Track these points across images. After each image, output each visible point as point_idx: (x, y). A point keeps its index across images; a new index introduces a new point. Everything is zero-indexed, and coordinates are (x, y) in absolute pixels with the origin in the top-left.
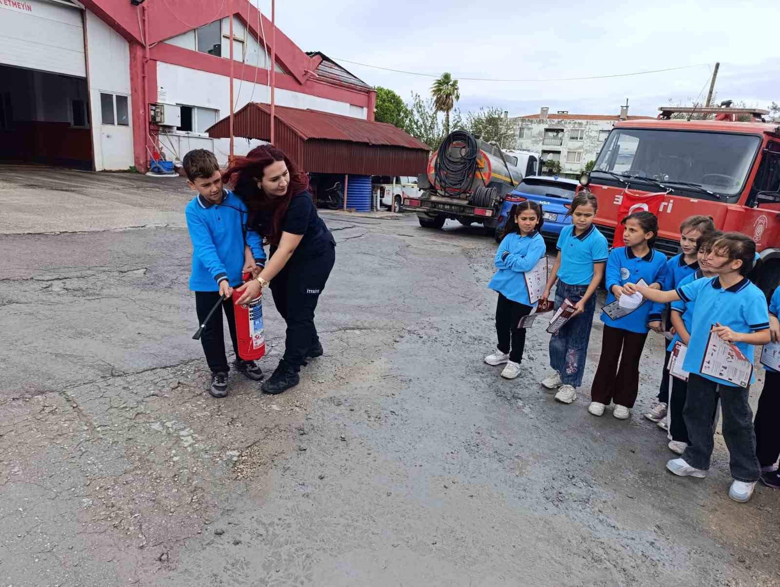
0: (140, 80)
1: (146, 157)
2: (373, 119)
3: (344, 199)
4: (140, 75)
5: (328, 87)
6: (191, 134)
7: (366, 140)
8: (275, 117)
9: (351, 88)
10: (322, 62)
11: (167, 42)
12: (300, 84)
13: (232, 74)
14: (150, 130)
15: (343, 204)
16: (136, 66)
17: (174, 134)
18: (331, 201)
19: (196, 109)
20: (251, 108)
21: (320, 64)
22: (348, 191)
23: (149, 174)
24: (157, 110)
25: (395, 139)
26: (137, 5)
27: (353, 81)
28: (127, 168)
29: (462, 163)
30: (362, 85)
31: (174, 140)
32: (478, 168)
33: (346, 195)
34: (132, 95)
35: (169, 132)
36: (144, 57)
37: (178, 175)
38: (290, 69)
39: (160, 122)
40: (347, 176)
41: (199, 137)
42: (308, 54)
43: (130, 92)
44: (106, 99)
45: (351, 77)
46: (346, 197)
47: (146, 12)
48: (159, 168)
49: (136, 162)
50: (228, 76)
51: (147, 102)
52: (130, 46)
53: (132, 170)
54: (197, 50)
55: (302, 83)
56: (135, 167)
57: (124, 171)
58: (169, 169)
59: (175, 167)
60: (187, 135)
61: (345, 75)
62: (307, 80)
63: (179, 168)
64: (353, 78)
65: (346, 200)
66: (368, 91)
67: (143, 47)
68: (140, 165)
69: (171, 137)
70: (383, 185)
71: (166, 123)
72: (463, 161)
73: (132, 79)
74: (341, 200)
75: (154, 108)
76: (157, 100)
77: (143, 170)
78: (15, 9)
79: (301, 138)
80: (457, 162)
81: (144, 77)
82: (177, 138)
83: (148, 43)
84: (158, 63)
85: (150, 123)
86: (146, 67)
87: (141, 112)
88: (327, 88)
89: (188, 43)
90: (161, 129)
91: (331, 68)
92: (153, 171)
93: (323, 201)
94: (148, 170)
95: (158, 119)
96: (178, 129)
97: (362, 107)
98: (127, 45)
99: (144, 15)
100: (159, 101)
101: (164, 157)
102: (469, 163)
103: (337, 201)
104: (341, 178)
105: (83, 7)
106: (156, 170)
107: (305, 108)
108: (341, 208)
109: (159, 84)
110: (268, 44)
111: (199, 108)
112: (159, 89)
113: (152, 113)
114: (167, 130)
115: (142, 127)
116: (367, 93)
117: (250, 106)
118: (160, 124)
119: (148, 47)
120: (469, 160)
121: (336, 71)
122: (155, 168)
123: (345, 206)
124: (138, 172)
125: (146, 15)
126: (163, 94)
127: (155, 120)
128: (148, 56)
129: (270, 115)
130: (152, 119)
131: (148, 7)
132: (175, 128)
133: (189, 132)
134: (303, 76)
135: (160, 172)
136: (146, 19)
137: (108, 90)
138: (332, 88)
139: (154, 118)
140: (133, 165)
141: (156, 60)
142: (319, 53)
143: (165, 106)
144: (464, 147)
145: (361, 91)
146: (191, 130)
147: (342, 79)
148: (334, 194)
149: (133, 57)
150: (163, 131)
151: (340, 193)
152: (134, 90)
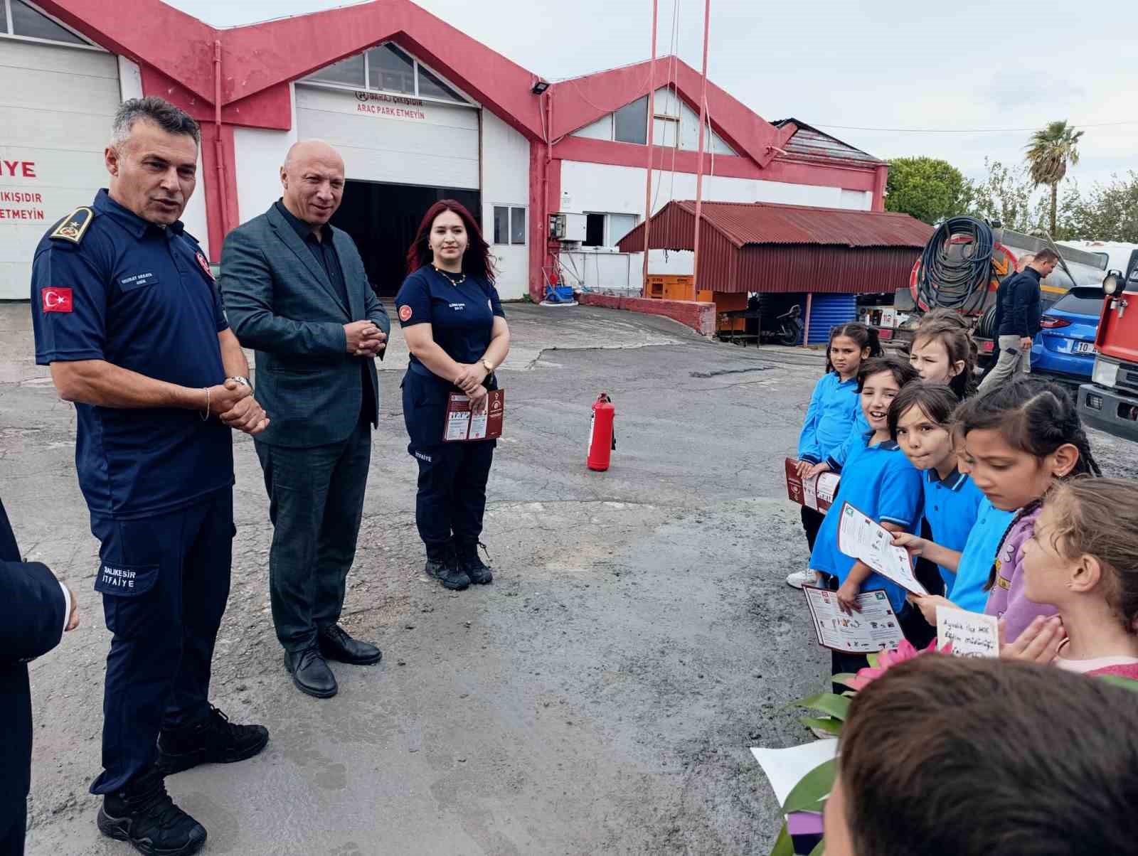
0: (539, 187)
1: (543, 283)
2: (882, 208)
3: (803, 330)
4: (540, 179)
5: (807, 168)
6: (601, 249)
7: (845, 241)
8: (701, 218)
9: (844, 165)
10: (796, 132)
11: (577, 135)
12: (760, 167)
13: (650, 166)
14: (548, 248)
15: (803, 337)
16: (536, 170)
17: (578, 251)
18: (785, 333)
19: (609, 216)
20: (672, 208)
21: (793, 135)
22: (811, 318)
23: (543, 304)
24: (559, 222)
25: (900, 236)
26: (540, 94)
27: (849, 153)
28: (520, 297)
29: (965, 269)
30: (865, 159)
31: (577, 258)
32: (995, 275)
33: (807, 324)
34: (530, 206)
35: (572, 249)
36: (546, 156)
37: (577, 303)
38: (744, 148)
39: (561, 237)
40: (810, 297)
41: (611, 253)
42: (775, 123)
43: (528, 203)
44: (500, 212)
45: (843, 148)
46: (807, 328)
47: (550, 101)
48: (555, 296)
49: (532, 289)
50: (646, 168)
51: (546, 213)
52: (531, 146)
53: (527, 299)
54: (614, 141)
55: (764, 166)
56: (529, 295)
57: (517, 301)
58: (567, 297)
59: (575, 293)
60: (594, 251)
61: (835, 146)
62: (772, 161)
63: (580, 294)
64: (849, 149)
65: (806, 333)
66: (874, 167)
67: (545, 145)
68: (535, 292)
69: (573, 255)
70: (879, 308)
71: (568, 238)
72: (966, 265)
73: (531, 186)
74: (800, 333)
75: (554, 219)
76: (558, 209)
77: (538, 299)
78: (408, 118)
79: (734, 245)
80: (955, 268)
81: (544, 183)
82: (581, 256)
83: (551, 139)
84: (563, 161)
85: (549, 239)
86: (547, 169)
87: (539, 225)
88: (802, 170)
89: (603, 132)
90: (562, 245)
91: (810, 139)
92: (549, 299)
93: (773, 334)
94: (542, 298)
95: (558, 233)
96: (584, 244)
97: (864, 191)
98: (528, 144)
99: (547, 104)
100: (562, 210)
101: (563, 281)
102: (977, 268)
103: (795, 333)
104: (801, 298)
105: (479, 106)
106: (552, 298)
107: (753, 202)
108: (800, 343)
109: (563, 189)
110: (713, 118)
111: (612, 214)
112: (563, 195)
113: (552, 226)
114: (570, 246)
115: (539, 246)
116: (873, 169)
117: (671, 205)
118: (561, 239)
119: (550, 144)
120: (976, 263)
121: (820, 143)
122: (551, 295)
123: (806, 339)
124: (532, 301)
125: (550, 104)
126: (568, 200)
127: (555, 234)
128: (550, 156)
129: (694, 216)
130: (552, 234)
131: (553, 94)
132: (581, 243)
133: (599, 247)
134: (765, 156)
135: (557, 301)
136: (550, 109)
137: (502, 203)
138: (811, 168)
139: (554, 233)
140: (527, 293)
141: (560, 160)
142: (792, 120)
143: (567, 215)
144: (969, 243)
145: (862, 167)
146: (601, 244)
147: (829, 152)
148: (789, 322)
149: (534, 159)
150: (565, 248)
151: (798, 321)
152: (533, 200)
